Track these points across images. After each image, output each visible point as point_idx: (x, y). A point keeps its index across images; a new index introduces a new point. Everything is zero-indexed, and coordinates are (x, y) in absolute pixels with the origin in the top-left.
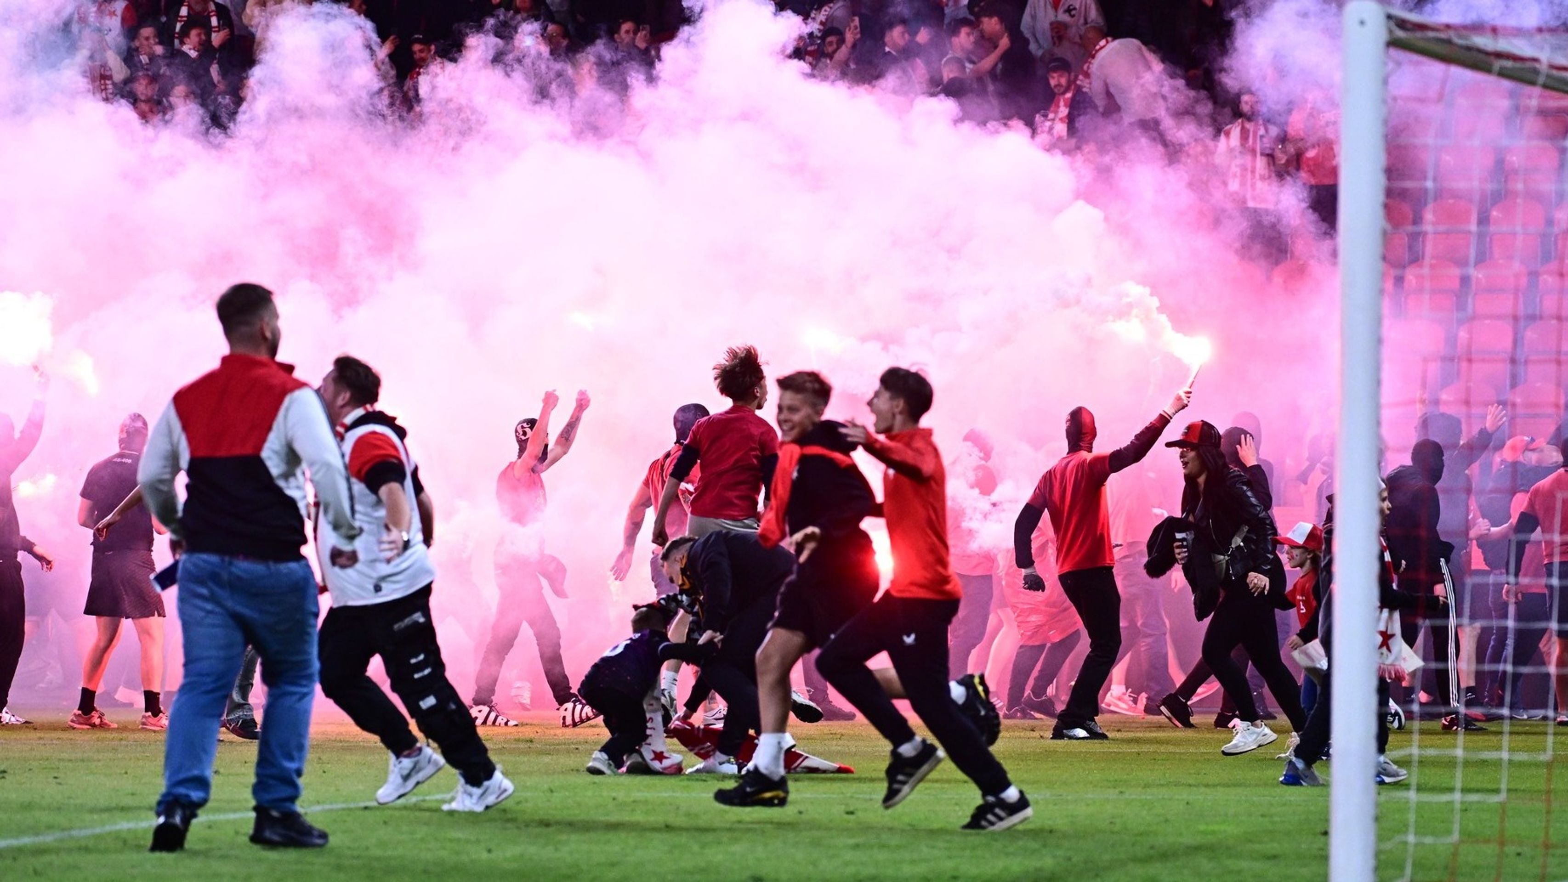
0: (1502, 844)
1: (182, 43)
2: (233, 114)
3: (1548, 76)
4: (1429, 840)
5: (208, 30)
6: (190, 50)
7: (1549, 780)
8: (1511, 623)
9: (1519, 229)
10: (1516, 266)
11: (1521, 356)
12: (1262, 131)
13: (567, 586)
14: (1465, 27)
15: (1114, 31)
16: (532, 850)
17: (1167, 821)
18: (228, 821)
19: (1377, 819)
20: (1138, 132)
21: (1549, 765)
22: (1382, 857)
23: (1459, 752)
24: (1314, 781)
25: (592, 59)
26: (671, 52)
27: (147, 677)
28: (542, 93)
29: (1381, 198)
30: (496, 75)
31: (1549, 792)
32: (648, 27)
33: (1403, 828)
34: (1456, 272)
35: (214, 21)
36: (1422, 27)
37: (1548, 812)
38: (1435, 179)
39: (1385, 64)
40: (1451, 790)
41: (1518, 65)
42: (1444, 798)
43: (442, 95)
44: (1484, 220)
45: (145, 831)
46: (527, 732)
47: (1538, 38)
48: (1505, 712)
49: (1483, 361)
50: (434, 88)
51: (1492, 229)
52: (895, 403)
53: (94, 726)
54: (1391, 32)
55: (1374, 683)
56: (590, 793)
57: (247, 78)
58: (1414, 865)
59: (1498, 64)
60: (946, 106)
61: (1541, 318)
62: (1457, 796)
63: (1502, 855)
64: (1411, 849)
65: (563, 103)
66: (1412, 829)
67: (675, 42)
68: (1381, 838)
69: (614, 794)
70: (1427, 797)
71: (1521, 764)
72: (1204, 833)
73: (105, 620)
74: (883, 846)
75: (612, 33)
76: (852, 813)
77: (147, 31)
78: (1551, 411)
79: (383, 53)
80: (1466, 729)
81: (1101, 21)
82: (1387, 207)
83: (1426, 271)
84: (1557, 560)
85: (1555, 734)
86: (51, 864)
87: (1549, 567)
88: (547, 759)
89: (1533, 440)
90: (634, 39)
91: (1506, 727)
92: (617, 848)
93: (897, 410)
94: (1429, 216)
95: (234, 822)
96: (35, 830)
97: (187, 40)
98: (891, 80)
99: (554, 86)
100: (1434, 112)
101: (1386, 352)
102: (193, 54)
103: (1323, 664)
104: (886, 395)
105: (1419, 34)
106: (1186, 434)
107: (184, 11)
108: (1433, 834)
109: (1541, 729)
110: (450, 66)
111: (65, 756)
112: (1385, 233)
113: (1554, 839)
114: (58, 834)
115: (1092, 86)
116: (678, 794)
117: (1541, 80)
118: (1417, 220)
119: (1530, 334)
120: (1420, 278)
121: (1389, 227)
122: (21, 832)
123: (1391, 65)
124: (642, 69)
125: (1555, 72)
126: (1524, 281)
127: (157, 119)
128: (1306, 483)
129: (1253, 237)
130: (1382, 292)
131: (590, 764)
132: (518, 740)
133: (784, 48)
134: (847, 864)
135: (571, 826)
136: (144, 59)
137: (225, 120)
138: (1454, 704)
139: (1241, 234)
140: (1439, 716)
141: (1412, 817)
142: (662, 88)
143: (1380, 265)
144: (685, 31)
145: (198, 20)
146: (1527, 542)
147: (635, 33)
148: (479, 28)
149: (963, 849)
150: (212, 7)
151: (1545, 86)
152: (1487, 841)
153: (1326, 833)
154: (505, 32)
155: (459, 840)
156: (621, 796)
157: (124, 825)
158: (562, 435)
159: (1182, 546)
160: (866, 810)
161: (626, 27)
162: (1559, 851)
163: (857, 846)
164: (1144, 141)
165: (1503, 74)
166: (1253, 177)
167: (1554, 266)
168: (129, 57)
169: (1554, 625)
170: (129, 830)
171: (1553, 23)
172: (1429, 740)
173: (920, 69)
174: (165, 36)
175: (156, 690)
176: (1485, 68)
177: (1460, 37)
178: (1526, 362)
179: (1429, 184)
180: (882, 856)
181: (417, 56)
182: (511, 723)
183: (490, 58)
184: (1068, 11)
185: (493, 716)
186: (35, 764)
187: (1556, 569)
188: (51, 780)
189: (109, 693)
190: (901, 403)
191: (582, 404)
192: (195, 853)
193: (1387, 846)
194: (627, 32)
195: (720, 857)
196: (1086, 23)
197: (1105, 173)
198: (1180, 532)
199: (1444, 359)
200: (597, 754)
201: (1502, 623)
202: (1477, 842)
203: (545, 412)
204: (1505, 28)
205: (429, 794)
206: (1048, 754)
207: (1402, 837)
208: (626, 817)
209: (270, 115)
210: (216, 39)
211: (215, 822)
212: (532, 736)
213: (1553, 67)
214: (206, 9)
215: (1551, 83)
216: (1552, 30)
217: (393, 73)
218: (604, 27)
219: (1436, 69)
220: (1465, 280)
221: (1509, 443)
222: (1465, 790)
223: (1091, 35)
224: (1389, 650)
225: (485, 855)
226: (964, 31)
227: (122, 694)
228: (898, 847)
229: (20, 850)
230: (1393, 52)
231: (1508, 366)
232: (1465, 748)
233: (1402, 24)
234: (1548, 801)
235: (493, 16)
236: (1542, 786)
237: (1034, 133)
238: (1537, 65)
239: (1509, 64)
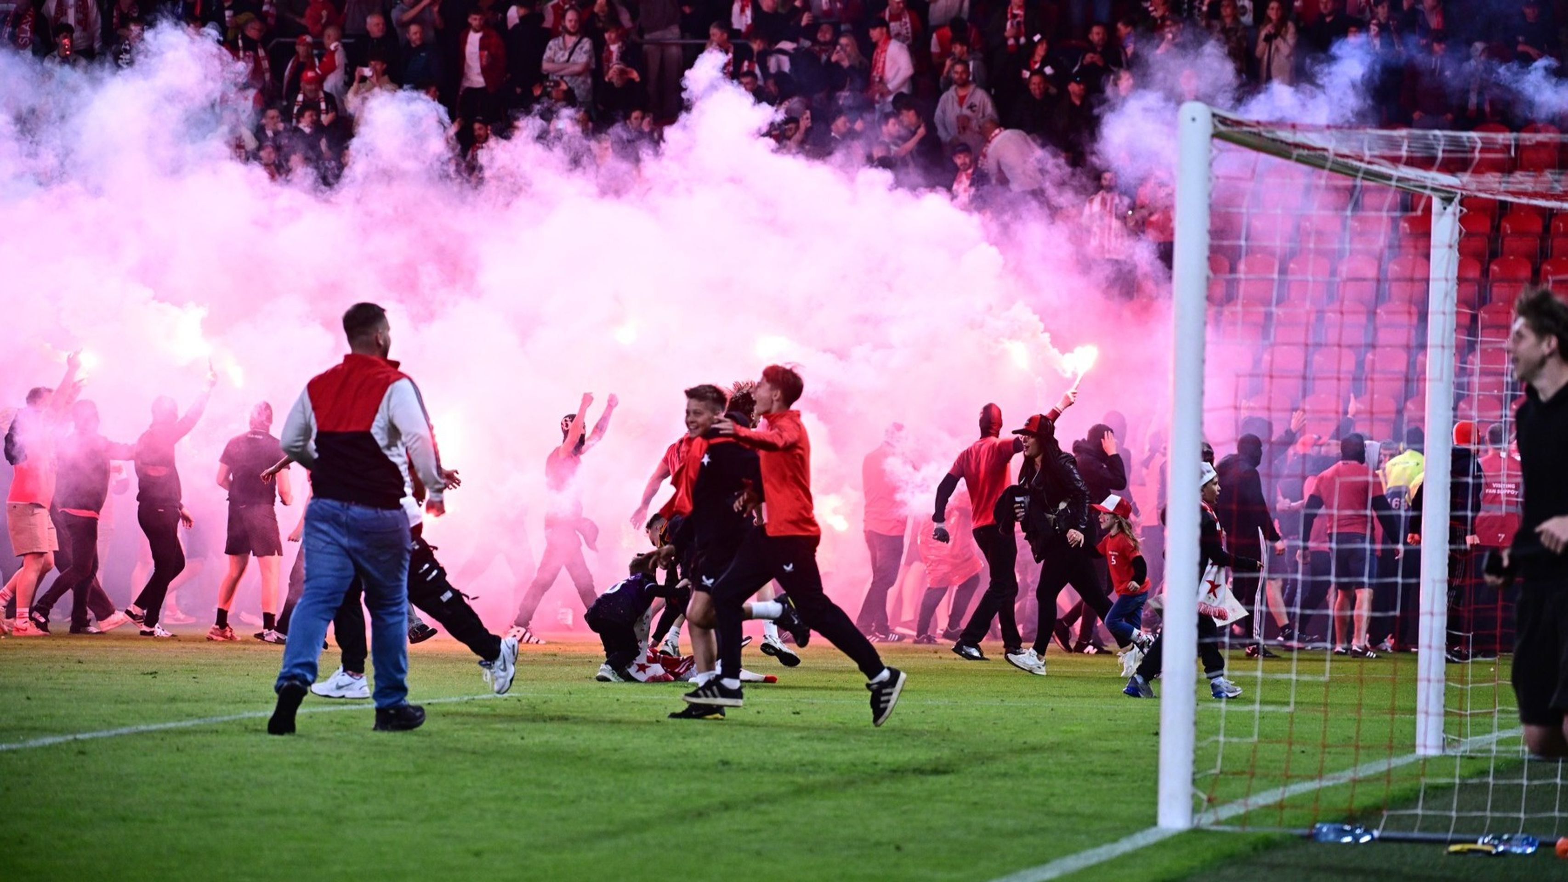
0: (1290, 744)
1: (298, 122)
2: (338, 177)
3: (1333, 162)
4: (1235, 740)
5: (319, 112)
6: (305, 126)
7: (1326, 696)
8: (1299, 577)
9: (1310, 278)
10: (1308, 305)
11: (1309, 374)
12: (1117, 200)
13: (598, 544)
14: (1271, 124)
15: (1005, 123)
16: (555, 738)
17: (1036, 723)
18: (324, 713)
19: (1195, 724)
20: (1029, 197)
21: (1327, 685)
22: (1200, 752)
23: (1259, 674)
24: (1149, 694)
25: (613, 138)
26: (671, 133)
27: (266, 603)
28: (575, 162)
29: (1206, 253)
30: (537, 150)
31: (1326, 705)
32: (651, 115)
33: (1216, 732)
34: (1262, 309)
35: (323, 106)
36: (1239, 123)
37: (1326, 720)
38: (1246, 240)
39: (1211, 151)
40: (1252, 702)
41: (1312, 153)
42: (1247, 708)
43: (497, 164)
44: (1283, 271)
45: (262, 719)
46: (553, 649)
47: (1327, 132)
48: (1295, 643)
49: (1282, 377)
50: (492, 159)
51: (1290, 277)
52: (774, 393)
53: (226, 637)
54: (1215, 126)
55: (1195, 620)
56: (599, 696)
57: (347, 148)
58: (1223, 758)
59: (1296, 152)
60: (885, 176)
61: (1326, 345)
62: (1257, 707)
63: (1290, 752)
64: (1221, 745)
65: (591, 170)
66: (1222, 732)
67: (675, 126)
68: (1198, 738)
69: (618, 697)
70: (1234, 708)
71: (1307, 684)
72: (1066, 732)
73: (236, 558)
74: (821, 739)
75: (627, 117)
76: (798, 713)
77: (272, 113)
78: (1333, 415)
79: (452, 130)
80: (1264, 656)
81: (996, 116)
82: (1210, 259)
83: (1239, 308)
84: (1335, 530)
85: (1332, 661)
86: (190, 743)
87: (1330, 535)
88: (567, 669)
89: (1320, 438)
90: (640, 124)
91: (1295, 655)
92: (619, 737)
93: (775, 398)
94: (1242, 267)
95: (329, 713)
96: (179, 716)
97: (302, 120)
98: (838, 156)
99: (585, 158)
100: (1249, 186)
101: (1208, 369)
102: (307, 130)
103: (1158, 606)
104: (767, 386)
105: (1236, 129)
106: (1027, 425)
107: (300, 97)
108: (1240, 736)
109: (1321, 657)
110: (503, 142)
111: (202, 661)
112: (1208, 278)
113: (1330, 741)
114: (196, 722)
115: (989, 165)
116: (666, 697)
117: (1329, 165)
118: (1233, 269)
119: (1318, 358)
120: (1233, 314)
121: (1211, 275)
122: (167, 719)
123: (1215, 152)
124: (651, 146)
125: (1340, 159)
126: (1313, 317)
127: (280, 179)
128: (1147, 468)
129: (1116, 279)
130: (1205, 324)
131: (599, 674)
132: (545, 655)
133: (760, 129)
134: (793, 752)
135: (585, 721)
136: (270, 133)
137: (331, 180)
138: (1256, 637)
139: (1107, 278)
140: (1244, 646)
141: (1222, 723)
142: (665, 161)
143: (1205, 303)
144: (683, 117)
145: (310, 105)
146: (1315, 515)
147: (643, 118)
148: (528, 112)
149: (882, 742)
150: (322, 95)
151: (1331, 170)
152: (1278, 742)
153: (1157, 734)
154: (548, 115)
155: (499, 730)
156: (623, 697)
157: (245, 714)
158: (597, 427)
159: (1021, 507)
160: (808, 711)
161: (636, 114)
162: (1333, 750)
163: (802, 738)
164: (1034, 204)
165: (1300, 160)
166: (1109, 234)
167: (1336, 306)
168: (259, 132)
169: (1333, 579)
170: (250, 718)
171: (1340, 121)
172: (1237, 664)
173: (859, 148)
174: (286, 115)
175: (272, 612)
176: (1288, 157)
177: (1268, 132)
178: (1314, 379)
179: (1243, 243)
180: (820, 746)
181: (477, 132)
182: (541, 642)
183: (536, 135)
184: (971, 107)
185: (528, 635)
186: (178, 667)
187: (1334, 537)
188: (191, 679)
189: (237, 616)
190: (779, 393)
191: (612, 403)
192: (301, 736)
193: (1204, 744)
194: (636, 118)
195: (698, 745)
196: (984, 116)
197: (1005, 228)
198: (1019, 496)
199: (1251, 375)
200: (603, 666)
201: (1293, 576)
202: (1272, 742)
203: (583, 409)
204: (1302, 125)
205: (477, 694)
206: (948, 672)
207: (1215, 738)
208: (627, 716)
209: (366, 177)
210: (325, 119)
211: (315, 713)
212: (556, 651)
213: (1337, 155)
214: (317, 95)
215: (1336, 167)
216: (1338, 128)
217: (459, 147)
218: (621, 113)
219: (1252, 155)
220: (1268, 316)
221: (1301, 440)
222: (1263, 702)
223: (988, 125)
224: (1215, 595)
225: (519, 741)
226: (892, 121)
227: (245, 617)
228: (832, 739)
229: (167, 732)
230: (1216, 141)
231: (1301, 381)
232: (1263, 671)
233: (1224, 121)
234: (1326, 712)
235: (539, 103)
236: (1322, 700)
237: (953, 197)
238: (1326, 154)
239: (1305, 152)
